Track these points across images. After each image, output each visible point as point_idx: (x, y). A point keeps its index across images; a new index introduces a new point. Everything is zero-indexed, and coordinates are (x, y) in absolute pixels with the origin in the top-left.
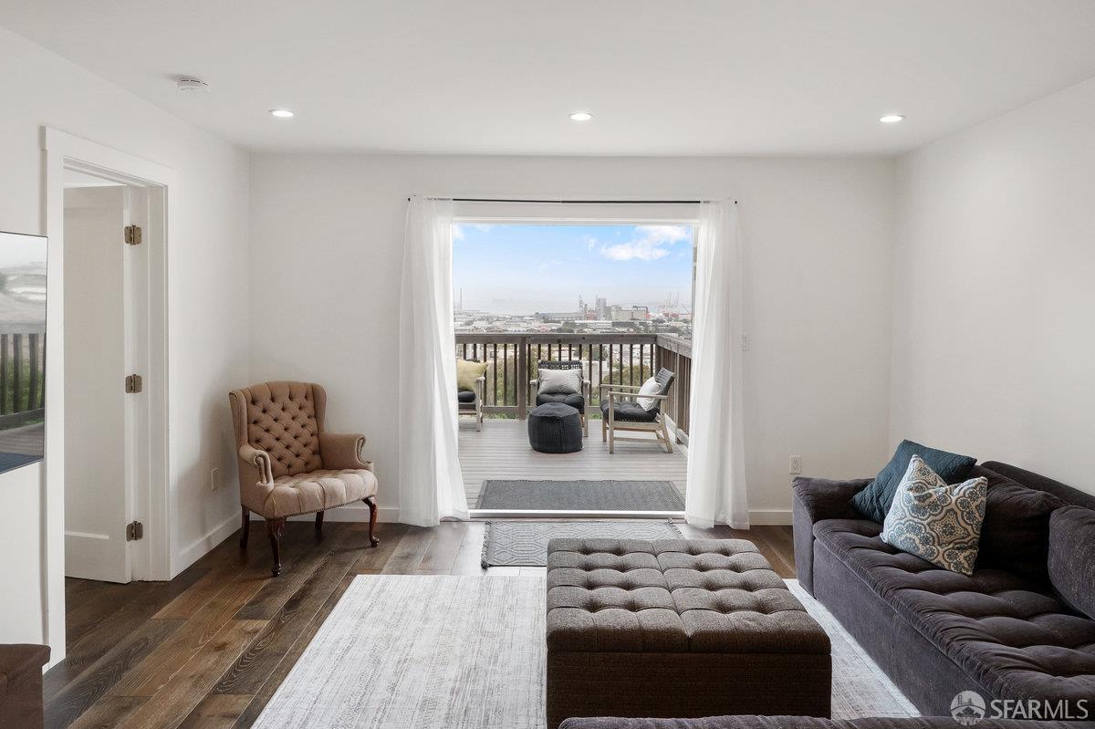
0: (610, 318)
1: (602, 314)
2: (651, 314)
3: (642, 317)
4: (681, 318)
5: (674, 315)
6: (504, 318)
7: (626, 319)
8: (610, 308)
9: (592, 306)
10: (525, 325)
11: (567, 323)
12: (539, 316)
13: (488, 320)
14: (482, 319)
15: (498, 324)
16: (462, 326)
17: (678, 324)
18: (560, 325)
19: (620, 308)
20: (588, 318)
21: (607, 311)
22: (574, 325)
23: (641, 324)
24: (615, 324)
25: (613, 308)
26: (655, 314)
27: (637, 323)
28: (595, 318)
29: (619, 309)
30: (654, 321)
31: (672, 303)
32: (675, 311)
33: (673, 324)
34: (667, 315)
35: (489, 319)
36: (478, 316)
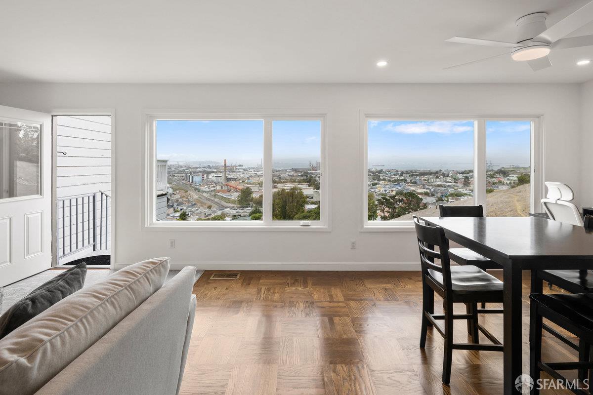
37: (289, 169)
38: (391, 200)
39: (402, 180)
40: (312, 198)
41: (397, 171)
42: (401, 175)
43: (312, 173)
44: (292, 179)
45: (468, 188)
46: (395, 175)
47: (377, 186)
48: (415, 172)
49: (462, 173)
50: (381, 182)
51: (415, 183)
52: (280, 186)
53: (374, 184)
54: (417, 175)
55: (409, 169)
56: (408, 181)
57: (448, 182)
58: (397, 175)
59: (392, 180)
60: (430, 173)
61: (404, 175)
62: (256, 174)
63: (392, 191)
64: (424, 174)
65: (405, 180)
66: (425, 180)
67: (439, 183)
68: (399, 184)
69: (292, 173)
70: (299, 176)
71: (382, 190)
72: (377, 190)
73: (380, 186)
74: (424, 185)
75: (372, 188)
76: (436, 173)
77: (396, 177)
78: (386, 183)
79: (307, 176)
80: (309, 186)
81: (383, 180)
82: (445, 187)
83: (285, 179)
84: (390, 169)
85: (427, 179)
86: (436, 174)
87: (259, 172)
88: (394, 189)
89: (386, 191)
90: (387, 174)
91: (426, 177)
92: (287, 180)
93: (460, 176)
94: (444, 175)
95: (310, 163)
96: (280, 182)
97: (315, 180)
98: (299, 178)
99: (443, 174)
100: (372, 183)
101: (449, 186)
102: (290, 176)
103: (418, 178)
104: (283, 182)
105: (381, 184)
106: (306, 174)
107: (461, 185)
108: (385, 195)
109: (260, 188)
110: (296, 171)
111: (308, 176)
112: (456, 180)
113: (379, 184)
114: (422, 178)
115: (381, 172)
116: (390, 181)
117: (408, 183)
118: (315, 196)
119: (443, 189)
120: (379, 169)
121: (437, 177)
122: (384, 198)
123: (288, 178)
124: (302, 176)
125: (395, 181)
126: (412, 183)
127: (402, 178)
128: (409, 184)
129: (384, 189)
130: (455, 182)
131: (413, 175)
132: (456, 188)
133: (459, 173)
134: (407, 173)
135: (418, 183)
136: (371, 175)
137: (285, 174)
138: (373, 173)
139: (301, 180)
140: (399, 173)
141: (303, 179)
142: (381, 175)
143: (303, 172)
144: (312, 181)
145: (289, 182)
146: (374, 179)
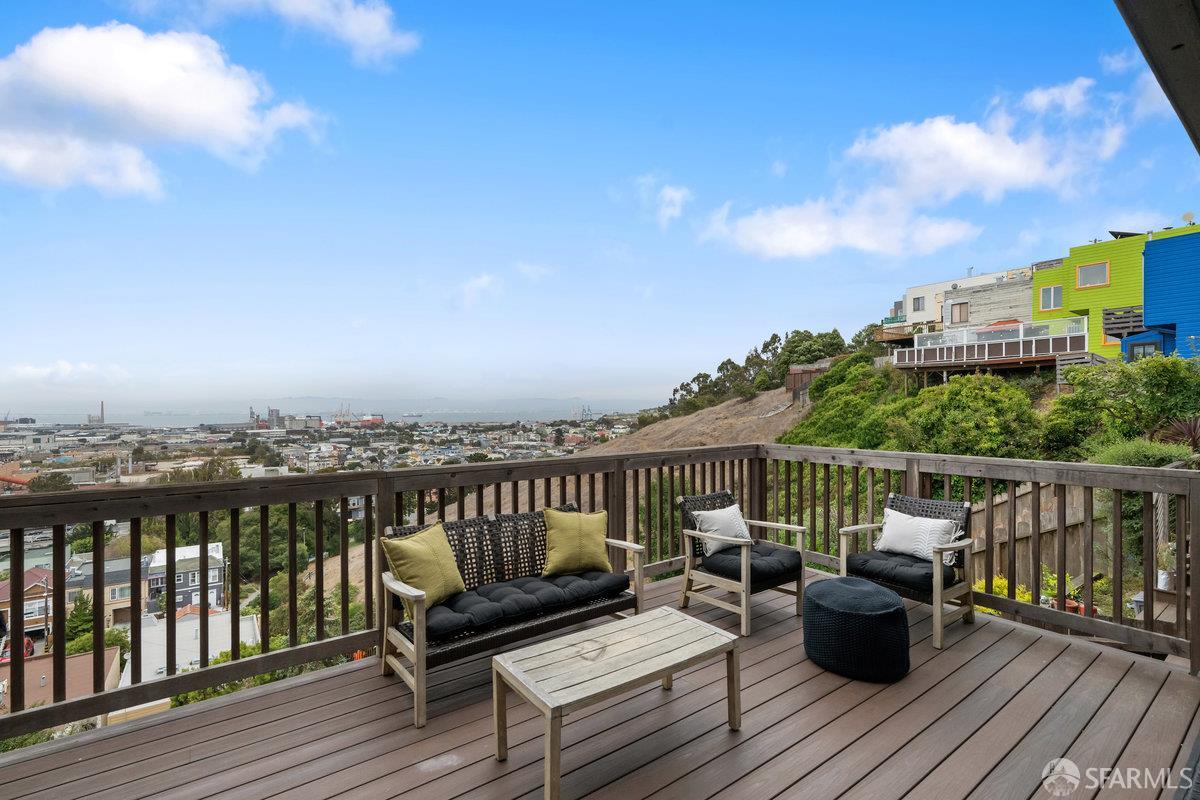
0: (284, 427)
1: (276, 424)
2: (324, 422)
3: (314, 424)
4: (352, 425)
5: (347, 424)
6: (162, 431)
7: (301, 427)
8: (284, 418)
9: (264, 416)
10: (189, 436)
11: (237, 433)
12: (203, 428)
13: (140, 433)
14: (131, 433)
15: (154, 437)
16: (104, 440)
17: (350, 430)
18: (231, 435)
19: (294, 418)
20: (260, 428)
21: (281, 421)
22: (246, 435)
23: (315, 431)
24: (288, 432)
25: (287, 418)
27: (312, 430)
28: (268, 428)
29: (292, 418)
30: (327, 428)
32: (347, 419)
33: (345, 430)
34: (339, 423)
36: (125, 429)
37: (190, 425)
39: (454, 441)
41: (445, 426)
42: (453, 432)
43: (258, 435)
44: (203, 450)
45: (561, 448)
46: (441, 432)
47: (410, 453)
48: (478, 426)
49: (552, 425)
50: (416, 446)
51: (479, 444)
52: (165, 467)
53: (403, 451)
54: (480, 431)
55: (466, 421)
56: (467, 441)
57: (532, 440)
58: (445, 431)
59: (436, 441)
60: (504, 428)
61: (457, 431)
62: (85, 441)
63: (439, 460)
64: (492, 429)
65: (460, 441)
66: (495, 439)
67: (517, 443)
68: (449, 448)
69: (201, 436)
70: (221, 441)
71: (420, 459)
72: (409, 461)
73: (413, 452)
74: (493, 447)
75: (399, 458)
76: (512, 426)
77: (444, 436)
78: (426, 447)
79: (243, 441)
80: (249, 462)
81: (421, 441)
82: (527, 449)
83: (181, 450)
84: (432, 420)
85: (497, 436)
86: (513, 428)
87: (93, 435)
88: (442, 457)
89: (426, 461)
90: (426, 431)
91: (496, 434)
92: (187, 451)
93: (549, 430)
94: (525, 429)
95: (252, 413)
96: (167, 458)
97: (267, 449)
98: (221, 446)
99: (524, 426)
100: (397, 447)
101: (533, 446)
102: (196, 442)
103: (483, 435)
104: (176, 457)
105: (417, 450)
106: (240, 435)
107: (550, 445)
108: (426, 468)
109: (98, 475)
110: (212, 429)
111: (248, 441)
112: (543, 436)
113: (412, 449)
114: (491, 435)
115: (414, 427)
116: (432, 442)
117: (467, 445)
119: (525, 451)
120: (411, 421)
121: (514, 433)
123: (189, 447)
124: (230, 440)
125: (443, 443)
126: (473, 445)
127: (455, 437)
128: (469, 447)
129: (423, 459)
130: (541, 440)
131: (474, 431)
132: (544, 449)
133: (548, 425)
134: (464, 427)
135: (484, 443)
136: (394, 434)
137: (181, 437)
138: (399, 429)
139: (226, 449)
140: (450, 428)
141: (234, 448)
142: (414, 433)
143: (232, 433)
144: (257, 450)
145: (194, 456)
146: (401, 441)
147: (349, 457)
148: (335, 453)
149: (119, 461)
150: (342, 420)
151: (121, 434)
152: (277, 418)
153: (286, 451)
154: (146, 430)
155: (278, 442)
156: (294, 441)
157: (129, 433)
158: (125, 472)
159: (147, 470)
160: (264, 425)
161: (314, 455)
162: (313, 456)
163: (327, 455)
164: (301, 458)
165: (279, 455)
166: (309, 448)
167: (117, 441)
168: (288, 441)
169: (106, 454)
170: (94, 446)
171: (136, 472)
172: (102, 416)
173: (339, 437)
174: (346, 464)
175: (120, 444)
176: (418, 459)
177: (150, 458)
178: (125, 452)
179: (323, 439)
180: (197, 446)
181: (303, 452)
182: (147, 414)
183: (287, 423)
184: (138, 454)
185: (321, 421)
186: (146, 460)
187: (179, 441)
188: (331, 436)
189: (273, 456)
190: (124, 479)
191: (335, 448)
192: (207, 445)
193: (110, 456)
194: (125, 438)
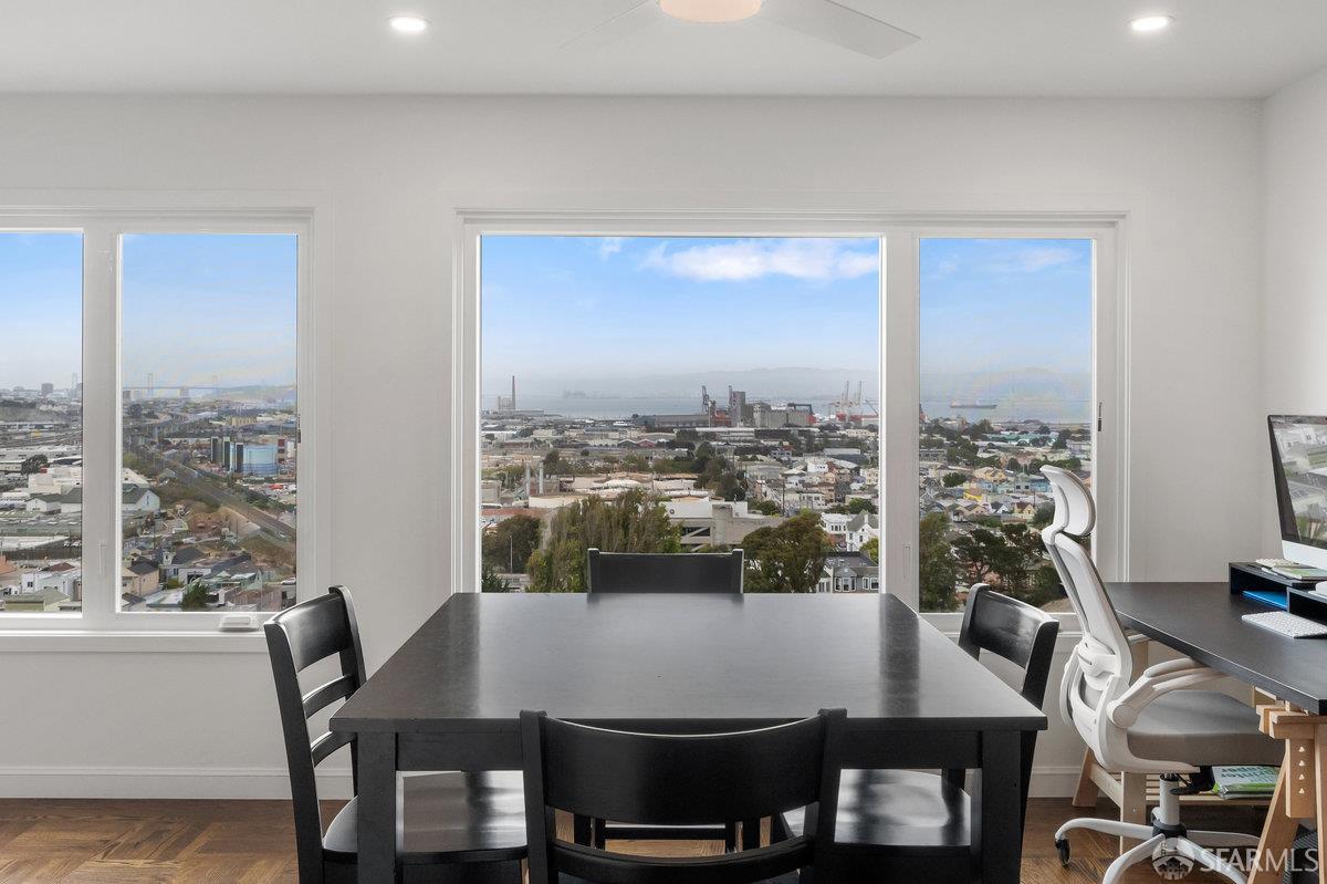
0: (752, 424)
1: (739, 417)
2: (816, 415)
3: (801, 421)
4: (864, 422)
5: (856, 419)
6: (584, 424)
7: (778, 425)
8: (751, 407)
10: (616, 435)
11: (683, 432)
12: (636, 420)
13: (556, 427)
14: (546, 426)
15: (573, 434)
16: (514, 437)
17: (858, 433)
18: (673, 435)
19: (769, 407)
20: (716, 423)
21: (747, 412)
22: (695, 435)
23: (802, 433)
24: (759, 434)
25: (757, 408)
26: (824, 416)
27: (796, 431)
28: (728, 424)
29: (765, 408)
30: (822, 428)
31: (850, 400)
32: (856, 411)
33: (852, 433)
34: (842, 417)
35: (558, 426)
36: (538, 420)
37: (619, 417)
38: (1009, 544)
40: (706, 533)
41: (1045, 430)
42: (1060, 445)
43: (712, 436)
44: (633, 459)
46: (1035, 443)
47: (966, 486)
50: (980, 473)
52: (583, 485)
53: (953, 481)
58: (1044, 441)
59: (1022, 462)
61: (1069, 443)
62: (493, 437)
63: (1022, 506)
69: (633, 435)
70: (660, 445)
71: (984, 501)
72: (962, 503)
73: (974, 485)
75: (945, 496)
78: (1000, 475)
79: (691, 447)
80: (697, 486)
81: (991, 462)
83: (606, 459)
84: (1019, 419)
87: (501, 428)
88: (1029, 499)
89: (996, 505)
90: (1004, 440)
92: (613, 460)
95: (706, 397)
96: (586, 472)
97: (724, 464)
98: (658, 455)
100: (944, 473)
102: (627, 445)
104: (599, 470)
105: (981, 480)
106: (687, 436)
108: (993, 522)
109: (504, 493)
110: (648, 424)
111: (697, 446)
113: (971, 478)
115: (981, 430)
116: (1014, 465)
118: (720, 524)
120: (974, 418)
122: (980, 535)
123: (616, 453)
124: (671, 445)
129: (990, 500)
136: (940, 444)
137: (607, 437)
138: (950, 434)
139: (666, 461)
140: (1054, 435)
141: (677, 459)
142: (980, 443)
143: (676, 431)
144: (709, 465)
145: (621, 470)
146: (952, 460)
147: (855, 486)
148: (831, 477)
149: (528, 472)
150: (845, 411)
151: (535, 428)
152: (742, 407)
153: (755, 470)
154: (563, 423)
155: (741, 452)
156: (766, 451)
157: (544, 427)
158: (534, 493)
159: (563, 490)
160: (721, 417)
161: (795, 480)
162: (793, 482)
163: (816, 480)
164: (777, 485)
165: (741, 475)
166: (790, 465)
167: (529, 440)
168: (757, 450)
169: (515, 459)
170: (502, 445)
171: (548, 493)
172: (514, 399)
173: (841, 445)
174: (849, 499)
175: (532, 444)
176: (981, 501)
177: (567, 470)
178: (536, 459)
179: (814, 449)
180: (627, 452)
181: (778, 471)
182: (567, 395)
183: (757, 416)
184: (552, 463)
185: (811, 413)
186: (560, 473)
187: (604, 442)
188: (828, 444)
189: (730, 479)
190: (534, 502)
191: (831, 467)
192: (639, 452)
193: (519, 462)
194: (541, 434)
